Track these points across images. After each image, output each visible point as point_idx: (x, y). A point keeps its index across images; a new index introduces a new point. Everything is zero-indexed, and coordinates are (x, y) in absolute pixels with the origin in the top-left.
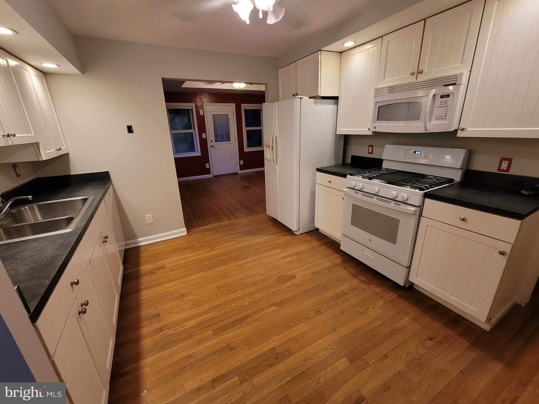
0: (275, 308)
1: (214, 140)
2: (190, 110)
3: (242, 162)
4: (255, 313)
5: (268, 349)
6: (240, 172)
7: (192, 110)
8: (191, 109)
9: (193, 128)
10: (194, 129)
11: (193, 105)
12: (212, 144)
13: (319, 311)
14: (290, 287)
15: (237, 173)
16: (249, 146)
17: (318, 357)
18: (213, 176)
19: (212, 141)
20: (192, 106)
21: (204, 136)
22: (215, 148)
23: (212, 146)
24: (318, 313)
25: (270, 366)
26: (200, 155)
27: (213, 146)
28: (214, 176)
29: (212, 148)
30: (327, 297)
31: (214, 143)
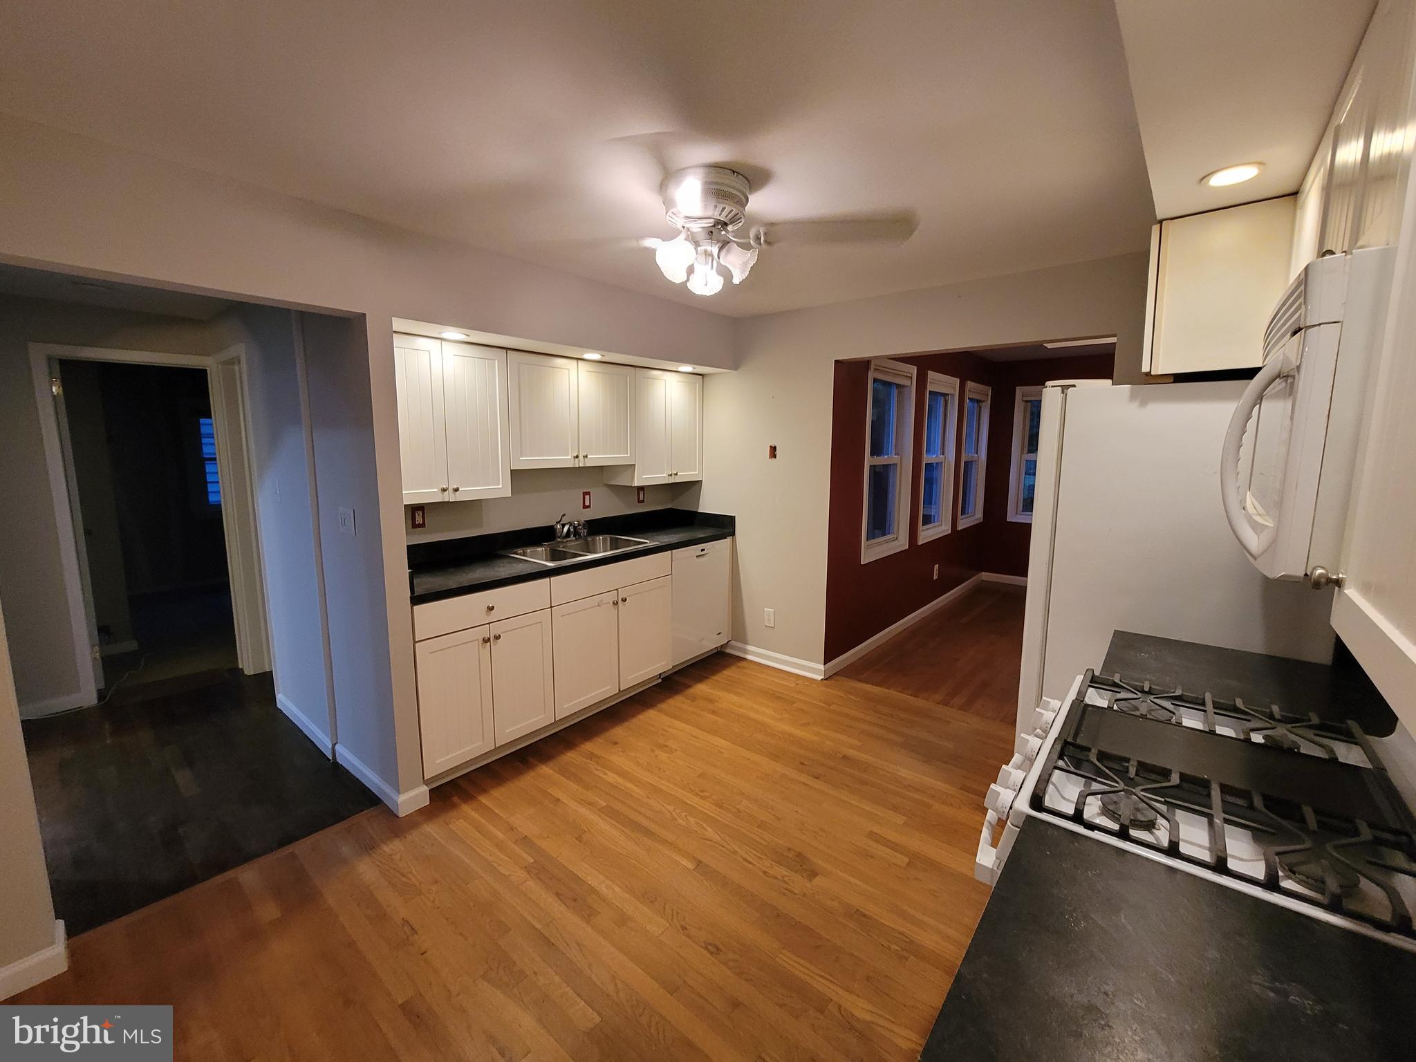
0: (690, 866)
4: (664, 841)
5: (590, 883)
13: (718, 949)
14: (768, 877)
17: (590, 965)
24: (710, 947)
25: (557, 894)
30: (777, 959)
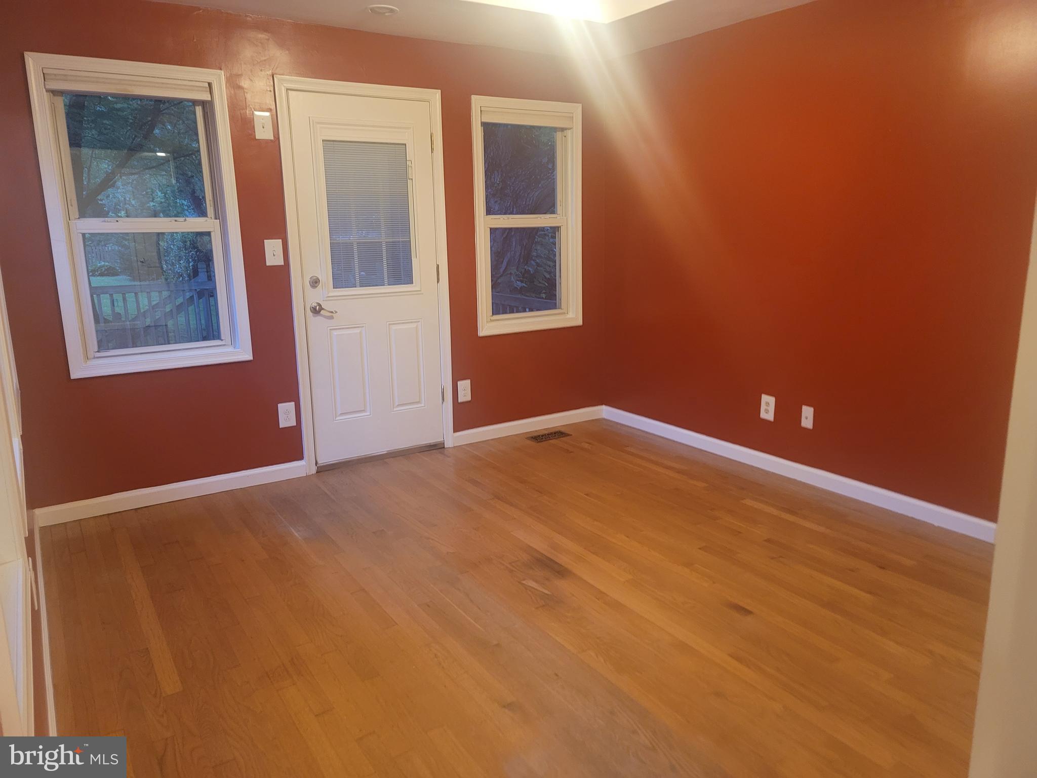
1: (326, 274)
2: (199, 110)
3: (465, 389)
6: (453, 439)
7: (208, 107)
8: (203, 103)
9: (210, 210)
10: (220, 215)
11: (218, 78)
12: (315, 297)
15: (438, 447)
16: (499, 308)
18: (314, 470)
19: (315, 283)
20: (210, 84)
21: (273, 252)
22: (332, 318)
23: (317, 310)
26: (247, 355)
27: (321, 309)
28: (323, 470)
29: (319, 318)
31: (326, 294)
